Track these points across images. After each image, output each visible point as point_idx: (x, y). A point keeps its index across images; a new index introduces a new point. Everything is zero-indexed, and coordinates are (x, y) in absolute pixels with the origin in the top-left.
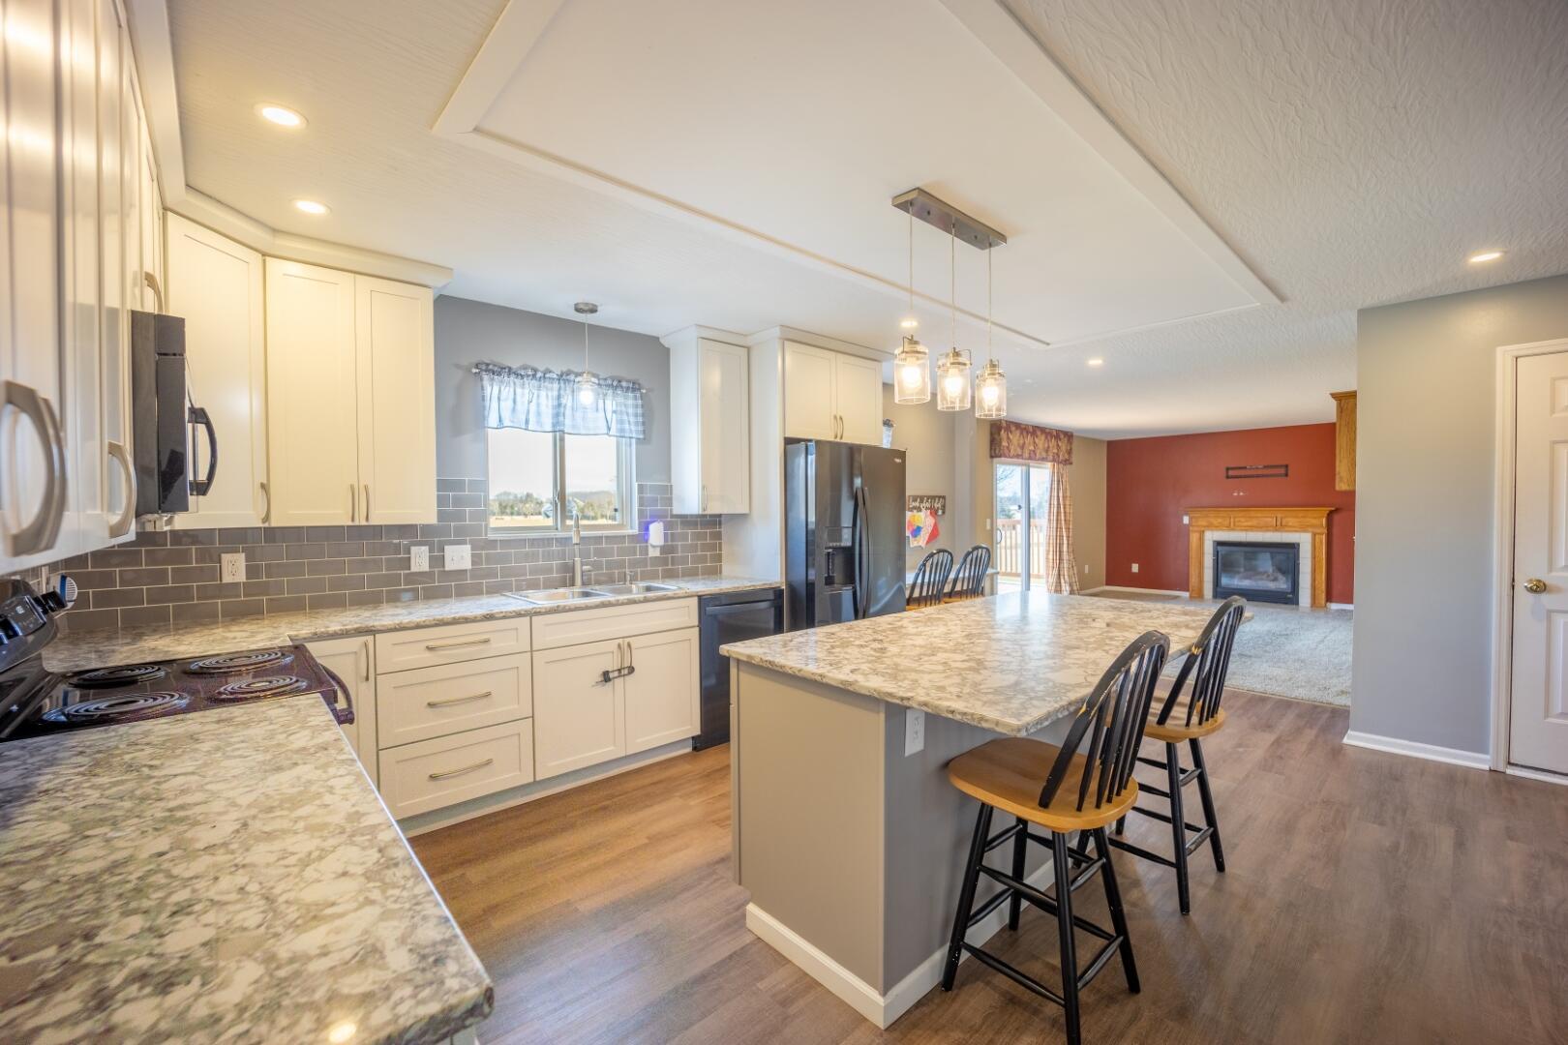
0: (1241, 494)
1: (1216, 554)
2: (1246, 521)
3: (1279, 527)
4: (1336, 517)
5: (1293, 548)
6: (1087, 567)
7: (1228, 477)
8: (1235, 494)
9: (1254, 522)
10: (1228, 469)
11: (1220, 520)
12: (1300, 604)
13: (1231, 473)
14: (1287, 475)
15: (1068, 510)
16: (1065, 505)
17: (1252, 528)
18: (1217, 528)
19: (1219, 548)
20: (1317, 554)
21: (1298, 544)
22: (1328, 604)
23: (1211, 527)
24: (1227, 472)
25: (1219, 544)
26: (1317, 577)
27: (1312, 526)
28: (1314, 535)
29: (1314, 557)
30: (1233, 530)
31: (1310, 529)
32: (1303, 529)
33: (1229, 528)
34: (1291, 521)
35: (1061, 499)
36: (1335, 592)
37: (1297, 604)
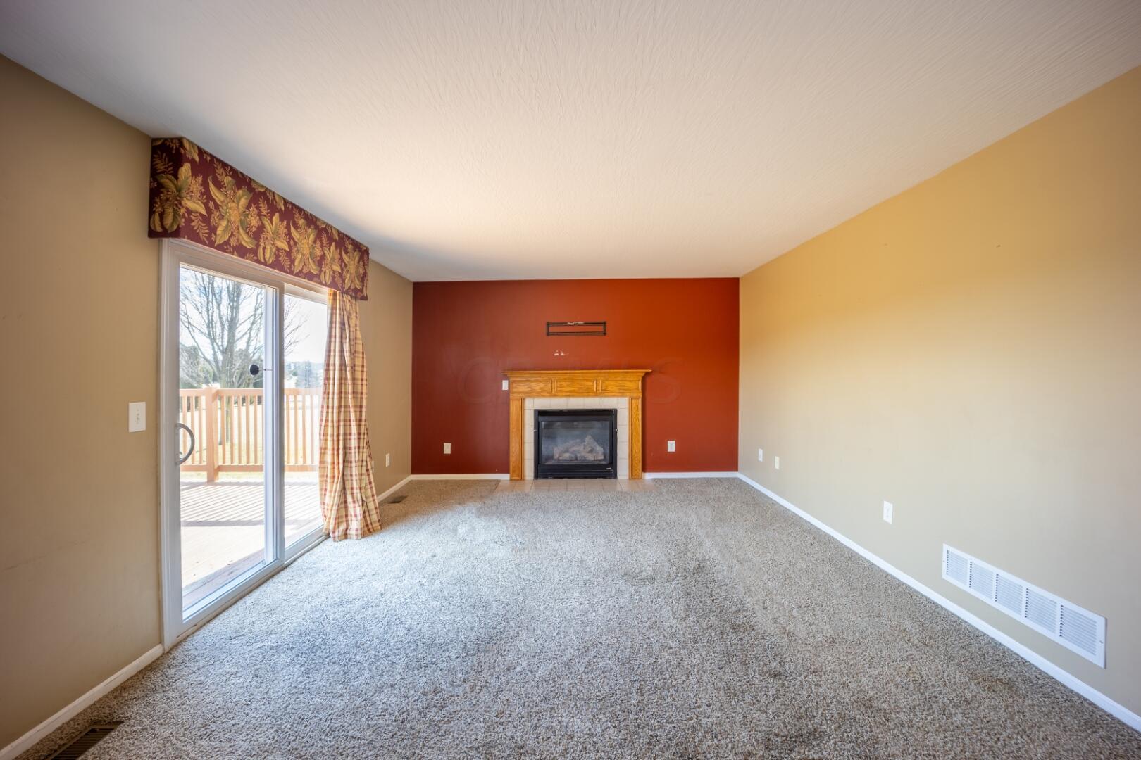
0: (562, 354)
1: (537, 425)
2: (568, 386)
3: (601, 392)
4: (648, 380)
5: (609, 415)
6: (388, 457)
7: (548, 334)
8: (557, 354)
9: (575, 387)
10: (548, 324)
11: (541, 385)
12: (619, 477)
13: (552, 329)
14: (605, 334)
15: (359, 375)
16: (353, 367)
17: (570, 394)
18: (538, 394)
19: (541, 418)
20: (634, 420)
21: (616, 410)
22: (643, 474)
23: (532, 394)
24: (548, 329)
25: (540, 413)
26: (634, 445)
27: (630, 390)
28: (631, 399)
29: (631, 424)
30: (555, 396)
31: (628, 394)
32: (621, 393)
33: (552, 394)
34: (612, 385)
35: (347, 355)
36: (648, 461)
37: (615, 476)
